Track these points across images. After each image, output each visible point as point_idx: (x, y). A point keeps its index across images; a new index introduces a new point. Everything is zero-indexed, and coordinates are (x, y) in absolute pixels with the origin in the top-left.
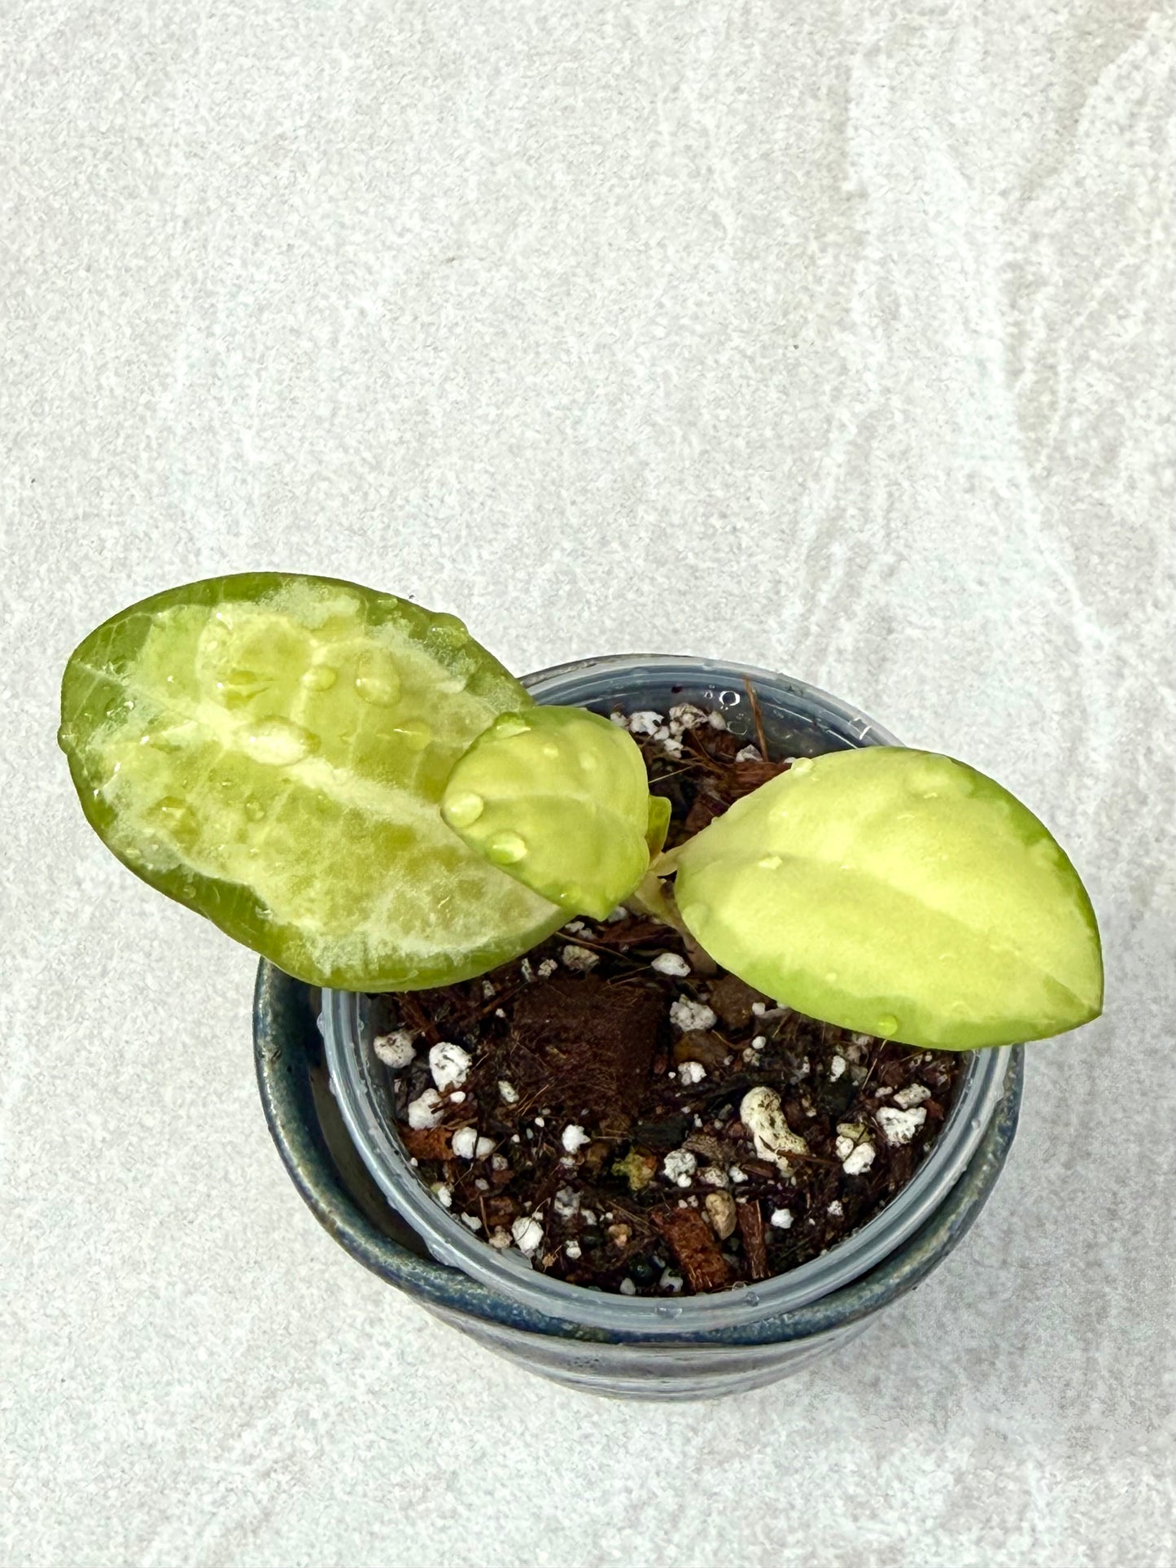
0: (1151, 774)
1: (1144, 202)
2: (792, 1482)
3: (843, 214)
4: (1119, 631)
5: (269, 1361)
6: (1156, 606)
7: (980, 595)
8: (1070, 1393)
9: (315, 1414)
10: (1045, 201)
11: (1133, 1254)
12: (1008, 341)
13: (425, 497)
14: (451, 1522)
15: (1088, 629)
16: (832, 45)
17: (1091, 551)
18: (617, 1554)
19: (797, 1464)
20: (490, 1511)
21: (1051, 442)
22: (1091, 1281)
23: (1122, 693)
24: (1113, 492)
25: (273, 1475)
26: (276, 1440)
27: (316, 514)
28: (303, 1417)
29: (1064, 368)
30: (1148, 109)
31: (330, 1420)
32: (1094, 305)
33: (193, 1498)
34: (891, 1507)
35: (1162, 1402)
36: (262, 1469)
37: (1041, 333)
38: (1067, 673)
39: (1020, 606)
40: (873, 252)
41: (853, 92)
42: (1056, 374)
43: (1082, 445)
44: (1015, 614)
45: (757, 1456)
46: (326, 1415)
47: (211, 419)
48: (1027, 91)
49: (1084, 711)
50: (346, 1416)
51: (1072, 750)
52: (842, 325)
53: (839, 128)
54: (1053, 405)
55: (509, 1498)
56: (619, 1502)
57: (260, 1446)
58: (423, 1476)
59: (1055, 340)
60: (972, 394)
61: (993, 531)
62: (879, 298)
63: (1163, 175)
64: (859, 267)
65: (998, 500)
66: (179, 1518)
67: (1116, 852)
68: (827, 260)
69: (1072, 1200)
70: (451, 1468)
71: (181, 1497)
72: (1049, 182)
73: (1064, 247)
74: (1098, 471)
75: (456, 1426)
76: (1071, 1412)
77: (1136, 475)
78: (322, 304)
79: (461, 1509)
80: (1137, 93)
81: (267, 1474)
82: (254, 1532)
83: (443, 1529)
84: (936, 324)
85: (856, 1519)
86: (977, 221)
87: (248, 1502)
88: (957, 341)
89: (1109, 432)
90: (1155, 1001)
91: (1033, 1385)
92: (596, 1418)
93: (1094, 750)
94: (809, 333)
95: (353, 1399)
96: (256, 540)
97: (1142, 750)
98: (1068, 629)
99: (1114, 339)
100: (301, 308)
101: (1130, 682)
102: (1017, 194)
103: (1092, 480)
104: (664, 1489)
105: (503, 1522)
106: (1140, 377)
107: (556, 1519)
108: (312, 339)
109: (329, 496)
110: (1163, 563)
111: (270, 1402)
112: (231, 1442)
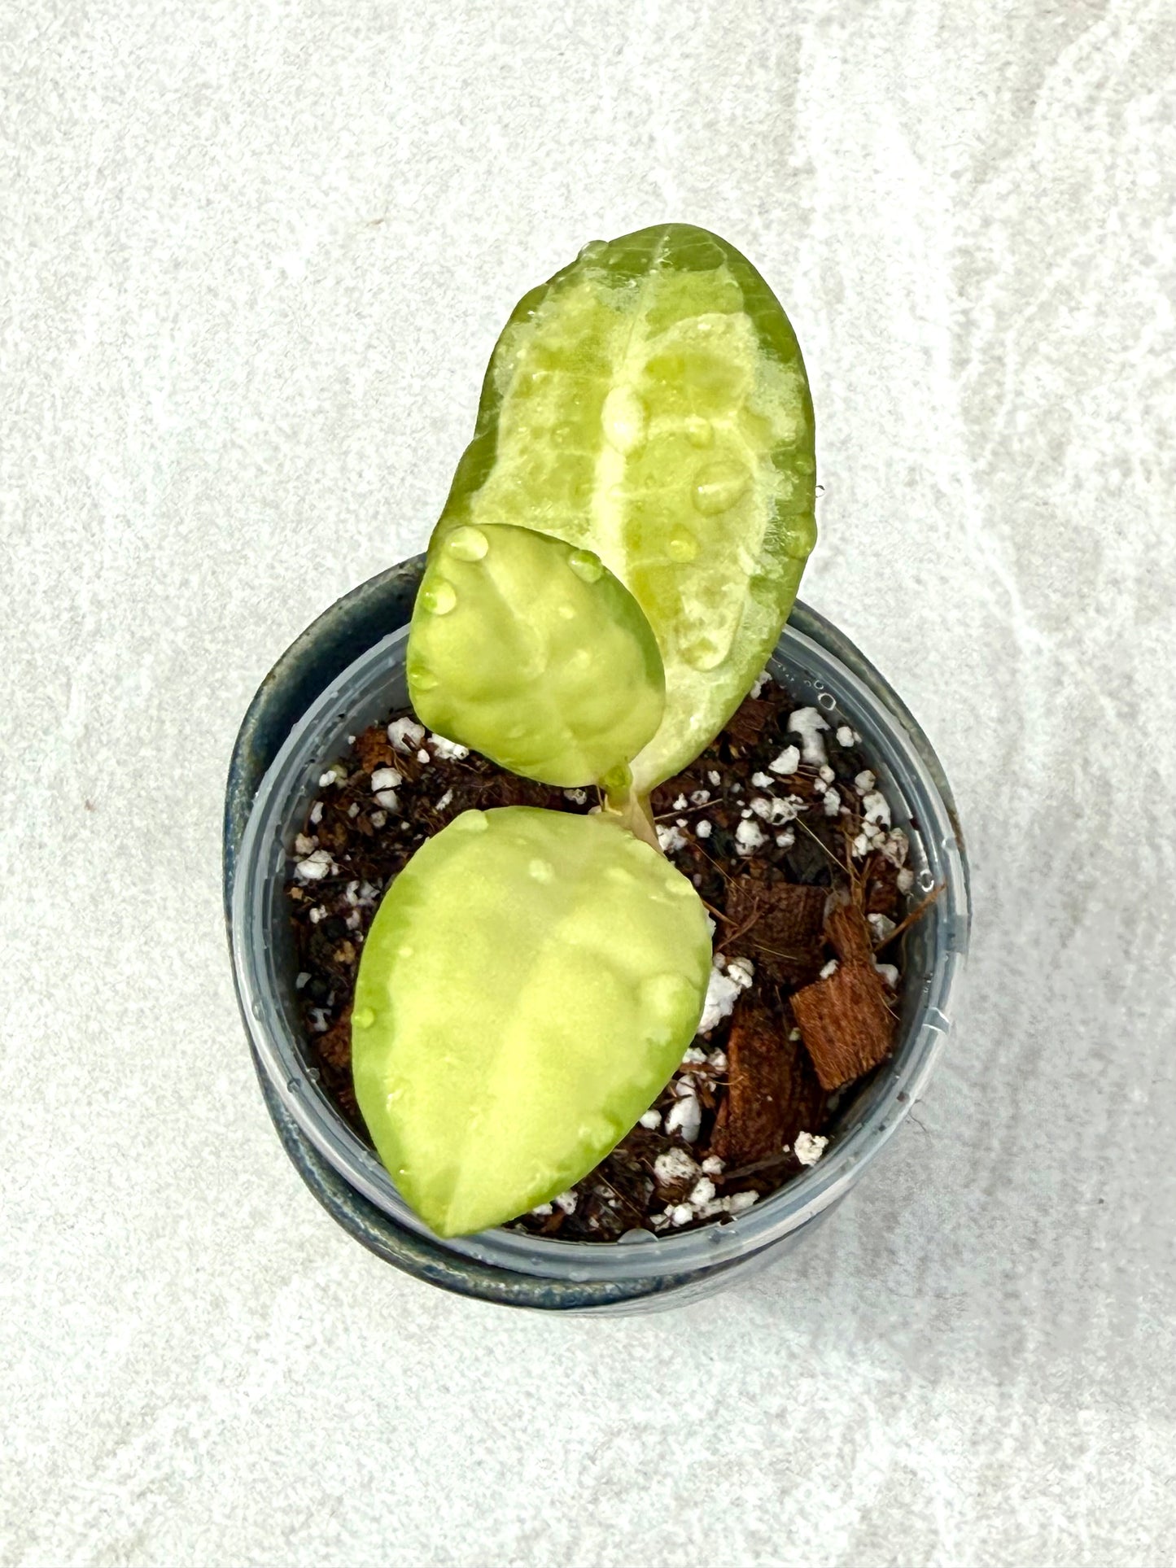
0: (1088, 787)
1: (1100, 189)
2: (691, 1515)
3: (789, 190)
4: (1059, 637)
5: (149, 1376)
6: (1098, 611)
7: (917, 593)
8: (984, 1430)
9: (196, 1433)
10: (1000, 184)
11: (1052, 1287)
12: (957, 329)
13: (343, 469)
14: (333, 1550)
15: (1028, 634)
16: (784, 12)
17: (1033, 552)
19: (699, 1497)
20: (378, 1539)
21: (996, 437)
22: (1008, 1313)
23: (1060, 700)
24: (1058, 491)
25: (149, 1495)
26: (153, 1459)
27: (228, 484)
28: (183, 1436)
29: (1012, 360)
30: (1107, 93)
31: (211, 1439)
32: (1044, 296)
33: (64, 1518)
34: (793, 1543)
35: (1076, 1441)
36: (138, 1490)
37: (991, 322)
38: (1003, 676)
39: (958, 606)
40: (819, 228)
41: (802, 65)
42: (1003, 365)
43: (1028, 441)
44: (953, 615)
45: (654, 1486)
46: (207, 1435)
47: (120, 381)
48: (983, 69)
49: (1021, 719)
50: (228, 1435)
51: (1007, 759)
53: (788, 99)
54: (999, 398)
55: (397, 1525)
56: (511, 1533)
57: (137, 1464)
58: (307, 1500)
59: (1004, 330)
60: (916, 384)
61: (933, 528)
62: (823, 279)
63: (1121, 161)
64: (804, 247)
65: (939, 495)
66: (48, 1539)
67: (1048, 865)
69: (991, 1227)
70: (337, 1494)
71: (52, 1517)
72: (1003, 164)
73: (1017, 231)
74: (1044, 469)
75: (344, 1449)
76: (982, 1448)
77: (1082, 475)
78: (241, 263)
79: (345, 1536)
80: (1094, 75)
81: (142, 1494)
82: (128, 1557)
83: (326, 1557)
84: (881, 308)
85: (757, 1555)
86: (927, 203)
87: (122, 1524)
88: (902, 327)
89: (1055, 428)
90: (1084, 1022)
91: (945, 1420)
92: (489, 1443)
93: (1030, 759)
95: (236, 1418)
96: (164, 509)
97: (1080, 761)
98: (1006, 632)
99: (1063, 331)
100: (219, 268)
101: (1069, 690)
102: (969, 176)
103: (1037, 479)
104: (559, 1520)
105: (389, 1550)
106: (1093, 372)
107: (443, 1548)
108: (229, 299)
109: (242, 466)
110: (1107, 566)
111: (148, 1419)
112: (106, 1461)
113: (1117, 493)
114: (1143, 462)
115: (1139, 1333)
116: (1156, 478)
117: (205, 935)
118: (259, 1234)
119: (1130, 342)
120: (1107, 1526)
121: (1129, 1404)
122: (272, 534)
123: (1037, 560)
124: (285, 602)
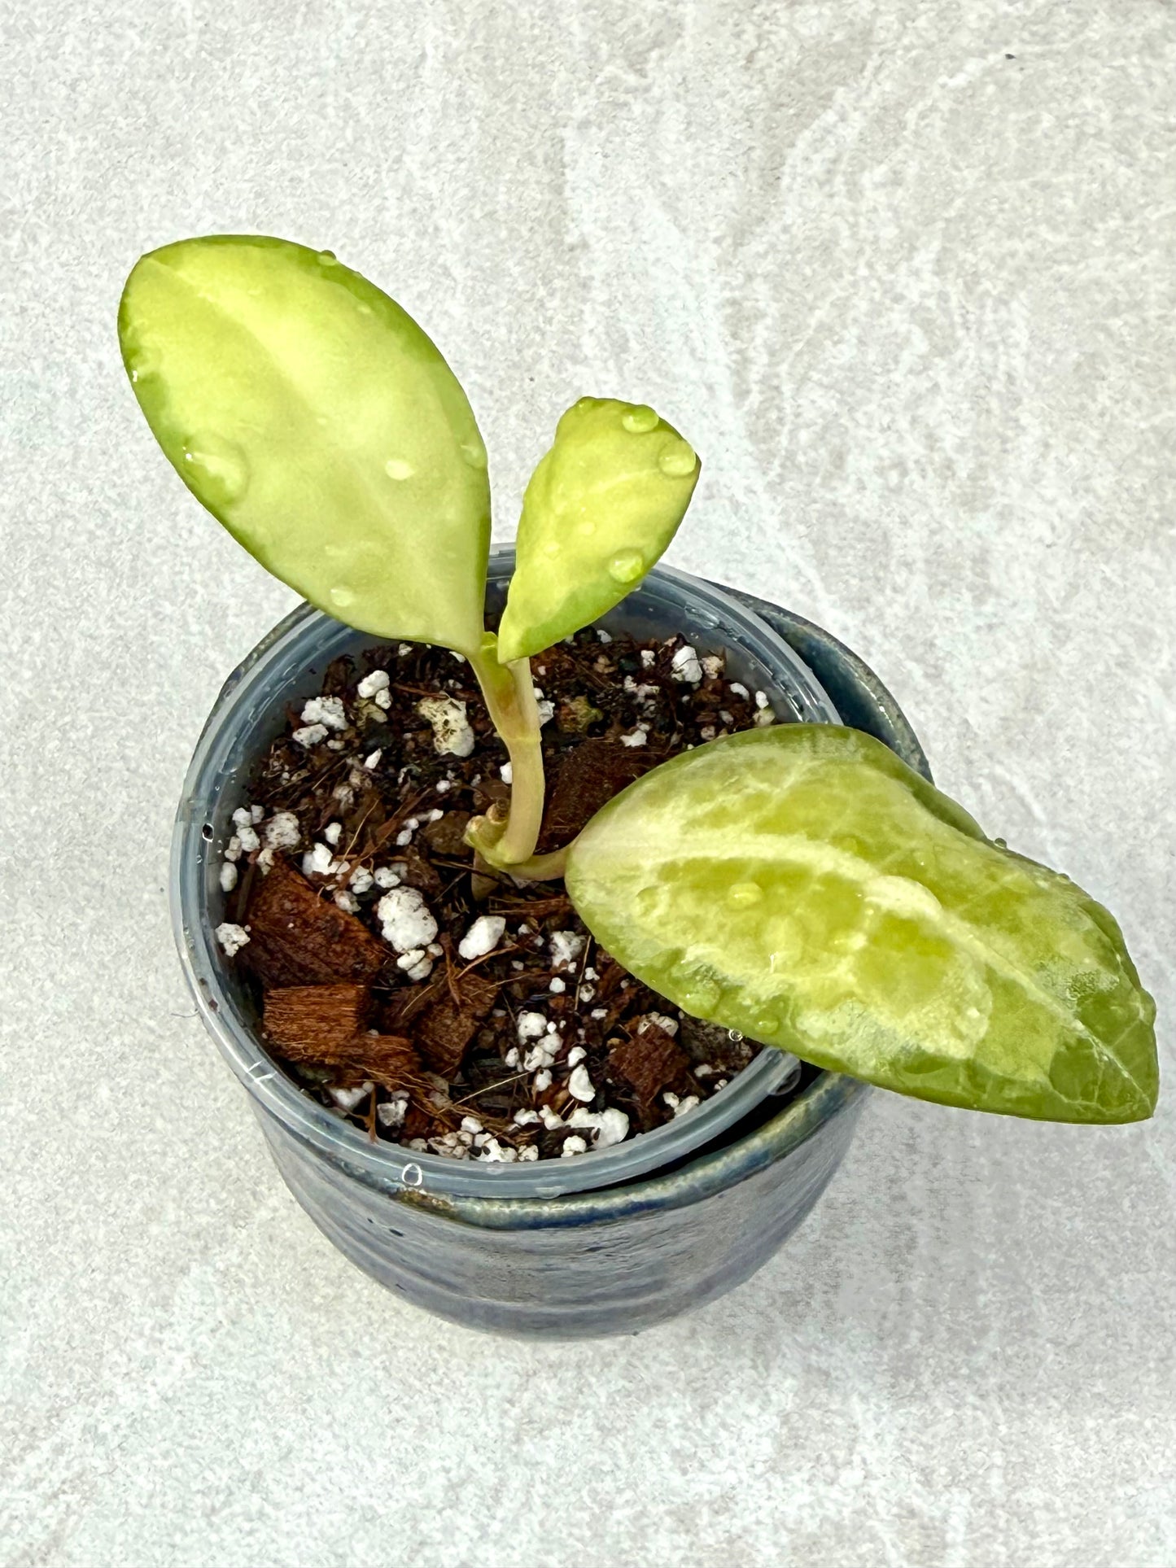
1: (846, 244)
2: (614, 1442)
3: (568, 263)
4: (861, 615)
5: (51, 1379)
6: (894, 590)
8: (888, 1325)
9: (104, 1428)
10: (756, 246)
11: (936, 1185)
12: (733, 366)
13: (174, 527)
14: (257, 1524)
16: (546, 120)
17: (829, 546)
18: (438, 1536)
19: (619, 1424)
20: (300, 1508)
21: (783, 453)
22: (897, 1215)
24: (844, 492)
25: (62, 1497)
26: (62, 1460)
27: (62, 550)
28: (91, 1432)
29: (787, 389)
30: (842, 167)
31: (121, 1433)
32: (810, 333)
34: (717, 1455)
35: (979, 1324)
36: (50, 1492)
37: (764, 359)
40: (599, 294)
41: (567, 159)
42: (781, 393)
43: (813, 454)
45: (576, 1421)
46: (116, 1428)
48: (730, 154)
50: (139, 1426)
52: (575, 360)
53: (558, 190)
54: (780, 420)
55: (321, 1492)
56: (437, 1483)
57: (46, 1468)
58: (225, 1479)
59: (778, 364)
60: (703, 416)
61: (733, 533)
62: (608, 335)
63: (862, 220)
64: (587, 308)
65: (736, 506)
68: (554, 303)
69: (871, 1138)
70: (255, 1468)
72: (758, 230)
73: (777, 285)
74: (829, 476)
75: (258, 1424)
76: (890, 1342)
77: (865, 478)
78: (60, 359)
79: (268, 1509)
80: (830, 153)
81: (55, 1496)
82: (44, 1560)
83: (251, 1533)
84: (664, 354)
85: (684, 1472)
86: (694, 265)
87: (35, 1529)
88: (685, 368)
89: (835, 441)
91: (849, 1321)
92: (406, 1400)
94: (544, 366)
95: (145, 1407)
99: (832, 361)
100: (37, 364)
102: (729, 241)
103: (823, 485)
104: (483, 1465)
105: (315, 1518)
106: (859, 392)
107: (371, 1507)
108: (49, 391)
109: (73, 532)
110: (898, 552)
111: (53, 1420)
112: (13, 1468)
113: (897, 490)
114: (917, 462)
115: (1022, 1217)
116: (930, 474)
117: (75, 955)
118: (154, 1229)
119: (892, 367)
120: (1018, 1399)
121: (1023, 1283)
122: (109, 591)
123: (832, 552)
124: (127, 648)
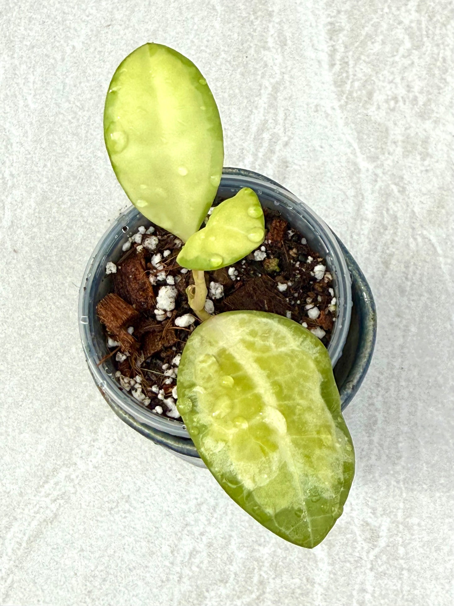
0: (389, 219)
3: (263, 4)
4: (375, 164)
5: (54, 457)
6: (389, 154)
7: (321, 152)
8: (364, 453)
9: (73, 476)
11: (386, 400)
12: (329, 52)
14: (127, 515)
15: (364, 164)
17: (363, 134)
18: (193, 523)
20: (143, 509)
21: (347, 92)
22: (371, 411)
23: (377, 187)
24: (372, 110)
25: (57, 500)
26: (58, 487)
27: (59, 128)
28: (68, 478)
29: (351, 63)
31: (79, 478)
32: (362, 38)
33: (26, 511)
35: (399, 455)
36: (53, 499)
37: (342, 49)
38: (355, 180)
39: (337, 155)
40: (276, 19)
42: (348, 65)
43: (359, 93)
44: (335, 158)
46: (77, 477)
47: (14, 92)
49: (363, 195)
50: (85, 476)
51: (358, 210)
52: (264, 48)
54: (347, 77)
55: (151, 504)
56: (193, 503)
57: (52, 490)
58: (116, 498)
59: (348, 52)
60: (316, 74)
61: (326, 127)
62: (279, 37)
64: (270, 25)
65: (327, 115)
66: (21, 519)
67: (376, 248)
68: (257, 23)
70: (127, 494)
71: (22, 511)
73: (350, 14)
74: (366, 103)
75: (129, 478)
76: (365, 460)
77: (380, 104)
78: (57, 44)
79: (132, 509)
81: (55, 500)
82: (51, 523)
83: (125, 517)
84: (301, 47)
86: (317, 6)
87: (48, 511)
88: (309, 53)
89: (369, 87)
90: (392, 304)
92: (183, 472)
93: (367, 210)
94: (252, 51)
95: (88, 470)
96: (35, 139)
97: (385, 209)
98: (355, 164)
99: (370, 51)
100: (49, 47)
101: (380, 183)
103: (363, 106)
104: (210, 498)
105: (148, 513)
106: (381, 65)
107: (168, 511)
108: (54, 58)
109: (63, 120)
110: (391, 137)
111: (55, 473)
112: (40, 489)
113: (393, 110)
114: (402, 97)
115: (419, 414)
116: (407, 103)
117: (63, 295)
118: (91, 403)
119: (395, 53)
120: (411, 484)
121: (417, 440)
122: (77, 145)
123: (365, 137)
124: (84, 170)
